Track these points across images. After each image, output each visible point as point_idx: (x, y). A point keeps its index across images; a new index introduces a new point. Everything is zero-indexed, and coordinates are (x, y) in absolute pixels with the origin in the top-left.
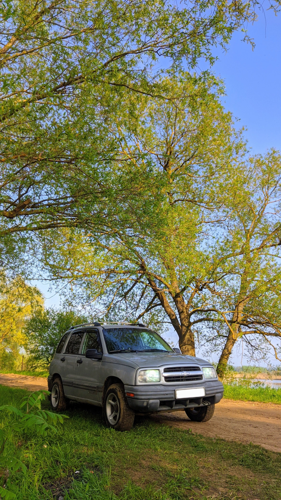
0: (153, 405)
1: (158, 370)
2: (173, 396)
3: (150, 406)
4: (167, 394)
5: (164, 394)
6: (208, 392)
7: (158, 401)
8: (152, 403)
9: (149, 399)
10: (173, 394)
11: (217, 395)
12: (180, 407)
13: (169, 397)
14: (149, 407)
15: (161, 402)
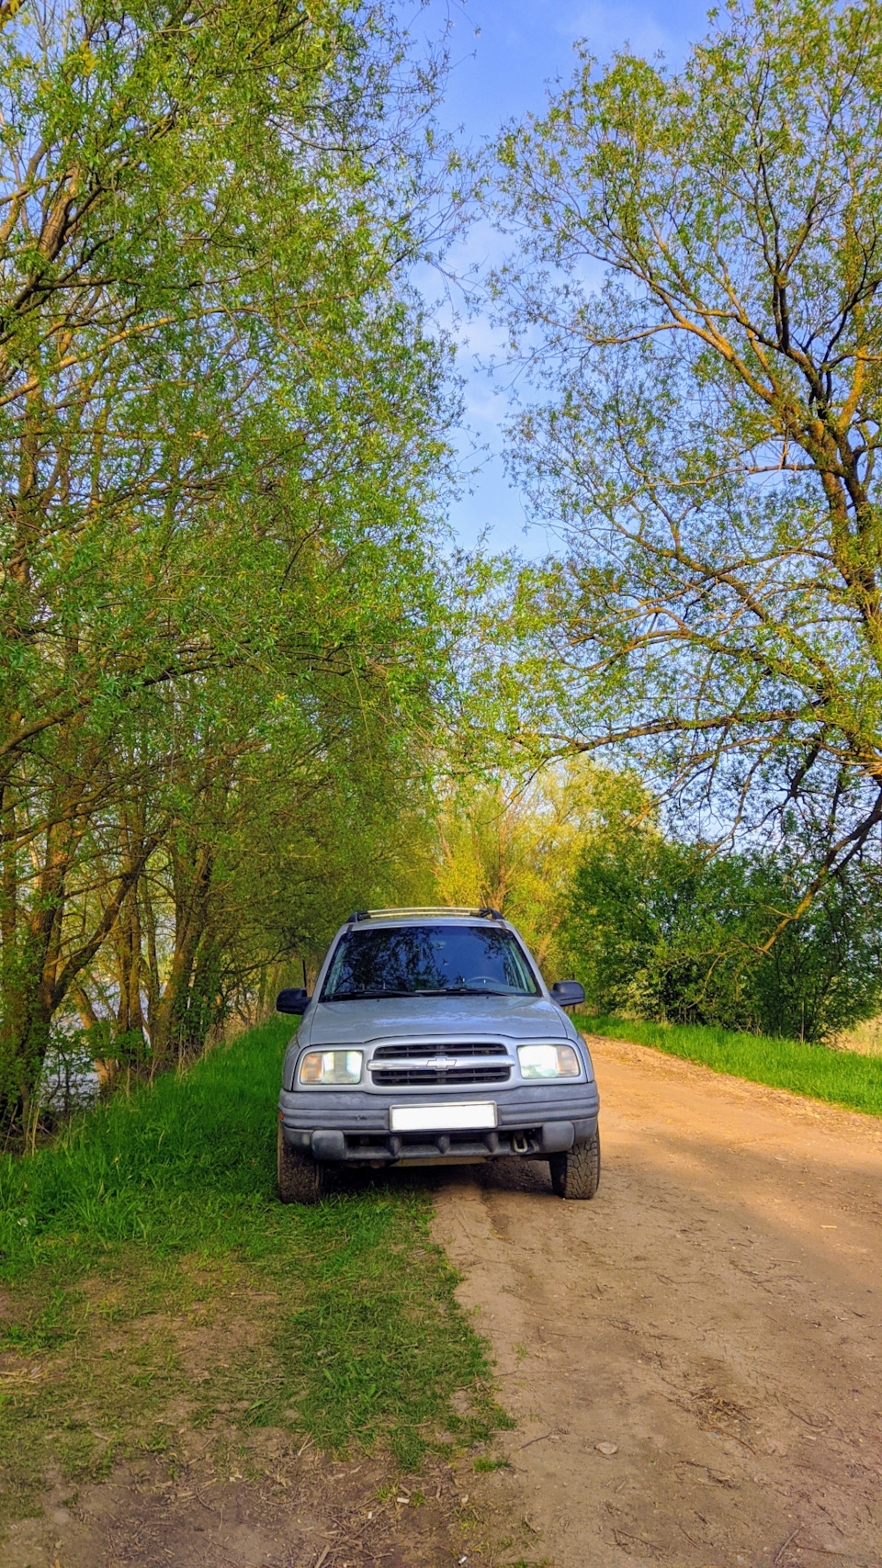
0: (324, 1144)
1: (361, 1051)
2: (382, 1123)
3: (317, 1147)
4: (363, 1118)
5: (355, 1118)
6: (506, 1118)
7: (339, 1134)
8: (321, 1139)
9: (314, 1128)
10: (382, 1118)
11: (547, 1126)
12: (430, 1153)
13: (370, 1124)
14: (314, 1147)
15: (346, 1137)
